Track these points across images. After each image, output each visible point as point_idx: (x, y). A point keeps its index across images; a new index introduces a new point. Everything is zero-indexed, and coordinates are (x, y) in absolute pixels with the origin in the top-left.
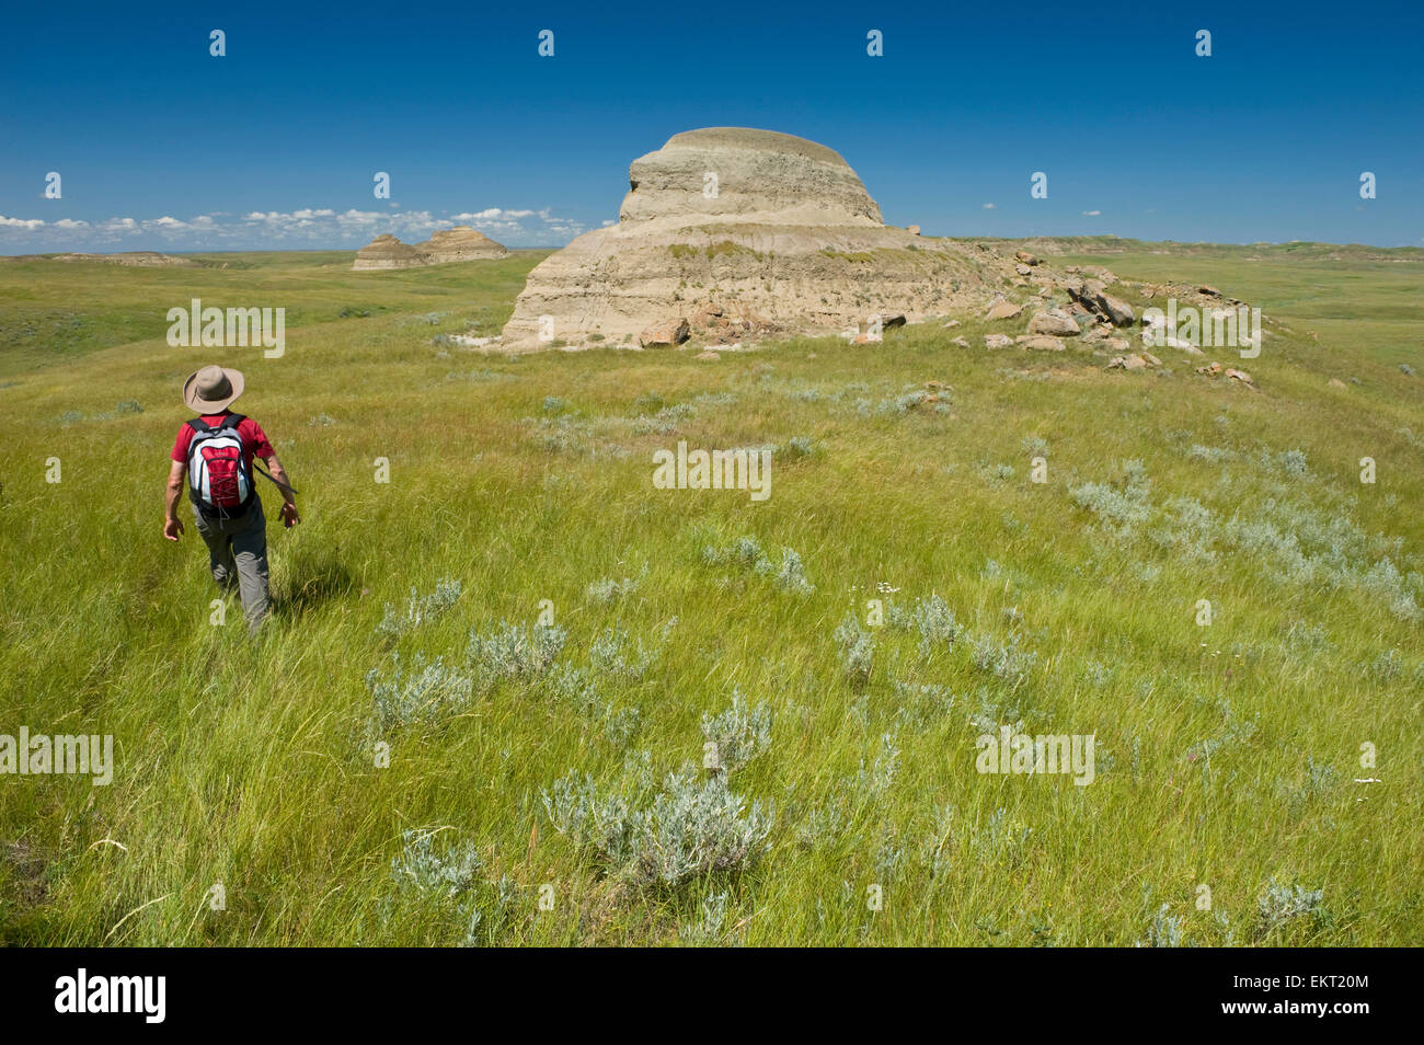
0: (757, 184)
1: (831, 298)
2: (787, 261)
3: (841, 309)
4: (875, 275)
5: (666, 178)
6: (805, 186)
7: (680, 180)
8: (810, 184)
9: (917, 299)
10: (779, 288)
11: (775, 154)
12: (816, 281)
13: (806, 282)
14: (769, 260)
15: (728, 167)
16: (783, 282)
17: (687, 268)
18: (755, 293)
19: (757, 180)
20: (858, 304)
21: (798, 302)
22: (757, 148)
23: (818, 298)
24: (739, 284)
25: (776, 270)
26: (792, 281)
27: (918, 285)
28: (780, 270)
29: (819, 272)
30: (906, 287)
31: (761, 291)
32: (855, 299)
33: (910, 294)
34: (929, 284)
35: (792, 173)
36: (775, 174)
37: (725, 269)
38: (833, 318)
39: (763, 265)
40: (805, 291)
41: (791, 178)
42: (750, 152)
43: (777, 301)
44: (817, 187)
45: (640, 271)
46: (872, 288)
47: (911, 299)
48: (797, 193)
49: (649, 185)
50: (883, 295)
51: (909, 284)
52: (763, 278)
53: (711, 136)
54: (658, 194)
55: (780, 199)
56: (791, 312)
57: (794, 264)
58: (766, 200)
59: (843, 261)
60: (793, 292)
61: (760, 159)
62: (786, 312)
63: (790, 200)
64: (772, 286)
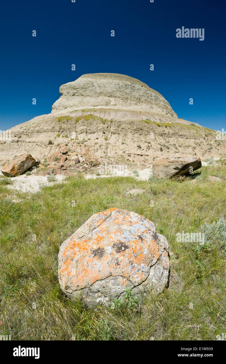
0: (118, 94)
1: (144, 146)
2: (119, 124)
3: (150, 152)
4: (173, 134)
5: (75, 91)
6: (143, 99)
7: (81, 91)
8: (146, 98)
9: (198, 148)
10: (113, 139)
11: (129, 83)
12: (136, 135)
13: (130, 136)
14: (109, 123)
15: (105, 87)
16: (116, 135)
17: (63, 127)
18: (97, 141)
19: (118, 93)
20: (161, 150)
21: (122, 147)
22: (120, 80)
23: (136, 145)
24: (89, 136)
25: (112, 129)
26: (122, 134)
27: (197, 141)
28: (115, 128)
29: (139, 130)
30: (191, 142)
31: (101, 140)
32: (159, 147)
33: (194, 145)
34: (204, 141)
35: (137, 93)
36: (128, 91)
37: (82, 127)
38: (142, 158)
39: (105, 126)
40: (128, 141)
41: (136, 94)
42: (117, 81)
43: (109, 146)
44: (149, 100)
45: (37, 128)
46: (171, 141)
47: (194, 148)
48: (139, 100)
49: (67, 94)
50: (177, 145)
51: (193, 140)
52: (104, 133)
53: (100, 75)
54: (70, 98)
55: (129, 101)
56: (116, 153)
57: (123, 126)
58: (121, 101)
59: (155, 126)
60: (120, 141)
61: (121, 84)
62: (113, 152)
63: (135, 102)
64: (109, 138)
